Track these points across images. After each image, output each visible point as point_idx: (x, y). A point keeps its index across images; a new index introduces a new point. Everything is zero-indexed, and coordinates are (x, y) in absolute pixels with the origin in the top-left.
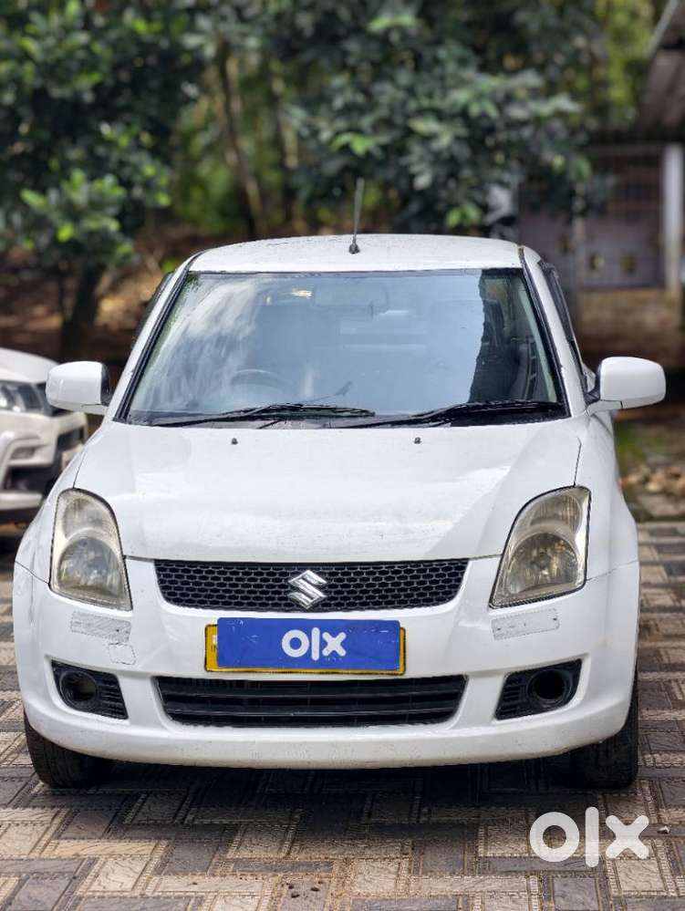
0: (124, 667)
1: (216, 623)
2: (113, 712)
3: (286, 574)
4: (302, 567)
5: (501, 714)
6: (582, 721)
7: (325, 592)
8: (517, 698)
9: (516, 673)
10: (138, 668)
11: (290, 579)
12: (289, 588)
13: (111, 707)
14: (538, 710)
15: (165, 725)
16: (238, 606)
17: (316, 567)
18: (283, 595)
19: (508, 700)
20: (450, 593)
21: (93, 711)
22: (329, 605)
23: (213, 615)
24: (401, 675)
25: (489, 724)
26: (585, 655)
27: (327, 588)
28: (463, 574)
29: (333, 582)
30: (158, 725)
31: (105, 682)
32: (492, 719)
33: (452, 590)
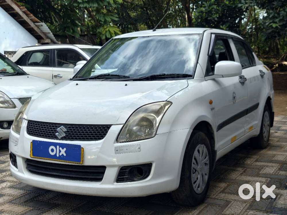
0: (16, 153)
4: (61, 125)
5: (118, 180)
6: (150, 185)
7: (66, 134)
8: (124, 176)
9: (124, 167)
10: (19, 154)
11: (57, 128)
12: (56, 132)
14: (132, 180)
15: (24, 172)
16: (43, 136)
17: (65, 125)
18: (54, 134)
19: (120, 176)
20: (103, 136)
22: (66, 138)
24: (81, 164)
25: (113, 184)
26: (153, 162)
27: (66, 132)
28: (108, 130)
29: (69, 130)
32: (114, 182)
33: (104, 135)
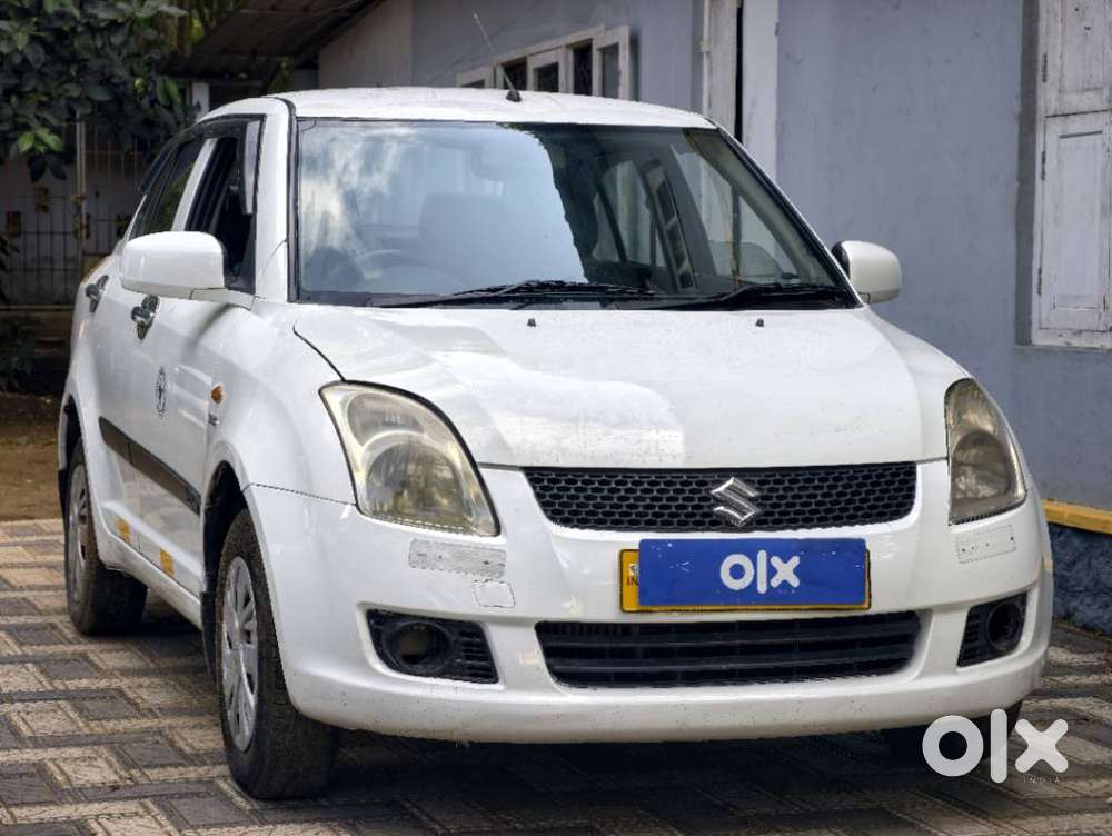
0: (497, 612)
1: (637, 547)
2: (472, 675)
3: (705, 483)
4: (724, 473)
5: (965, 658)
7: (759, 505)
8: (976, 639)
9: (978, 607)
10: (518, 612)
11: (711, 489)
12: (712, 502)
13: (471, 667)
14: (995, 654)
16: (666, 526)
17: (743, 473)
18: (706, 510)
19: (971, 641)
20: (905, 505)
21: (441, 675)
22: (765, 522)
23: (633, 539)
24: (867, 610)
25: (953, 672)
26: (1034, 584)
27: (760, 501)
28: (913, 481)
29: (766, 493)
30: (543, 688)
31: (463, 634)
32: (956, 666)
33: (906, 501)
